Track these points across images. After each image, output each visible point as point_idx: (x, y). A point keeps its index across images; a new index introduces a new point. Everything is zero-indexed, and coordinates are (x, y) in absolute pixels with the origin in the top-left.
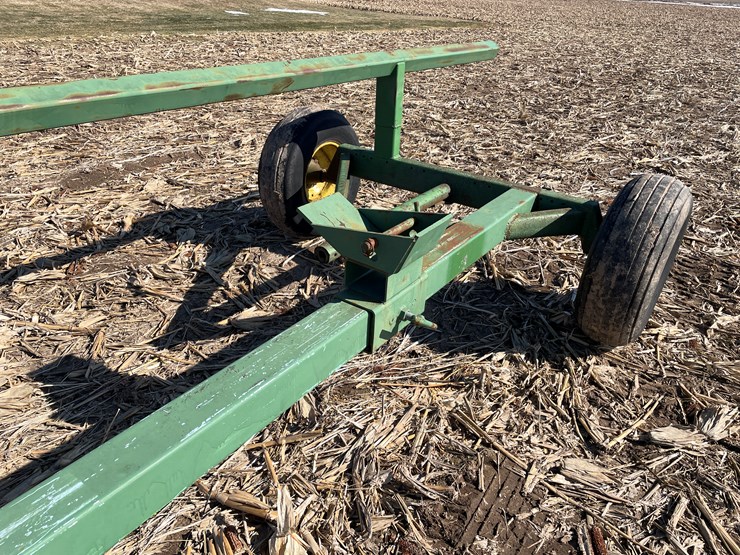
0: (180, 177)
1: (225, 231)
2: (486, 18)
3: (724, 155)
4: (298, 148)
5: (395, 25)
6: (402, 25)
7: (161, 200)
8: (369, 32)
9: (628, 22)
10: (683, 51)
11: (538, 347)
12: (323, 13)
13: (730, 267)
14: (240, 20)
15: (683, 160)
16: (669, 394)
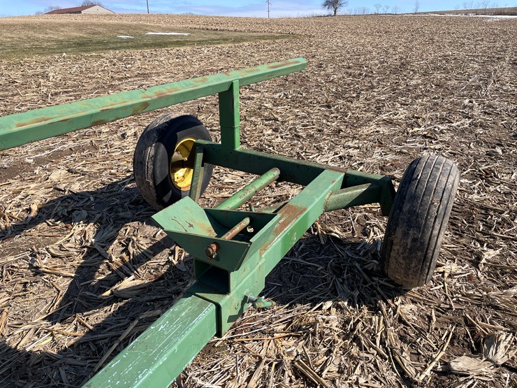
0: (78, 166)
1: (111, 210)
2: (298, 32)
3: (469, 122)
4: (162, 146)
5: (236, 40)
6: (241, 40)
7: (62, 187)
8: (219, 46)
9: (392, 29)
10: (430, 47)
11: (356, 293)
12: (186, 34)
13: (487, 209)
14: (127, 42)
15: (441, 127)
16: (458, 325)
